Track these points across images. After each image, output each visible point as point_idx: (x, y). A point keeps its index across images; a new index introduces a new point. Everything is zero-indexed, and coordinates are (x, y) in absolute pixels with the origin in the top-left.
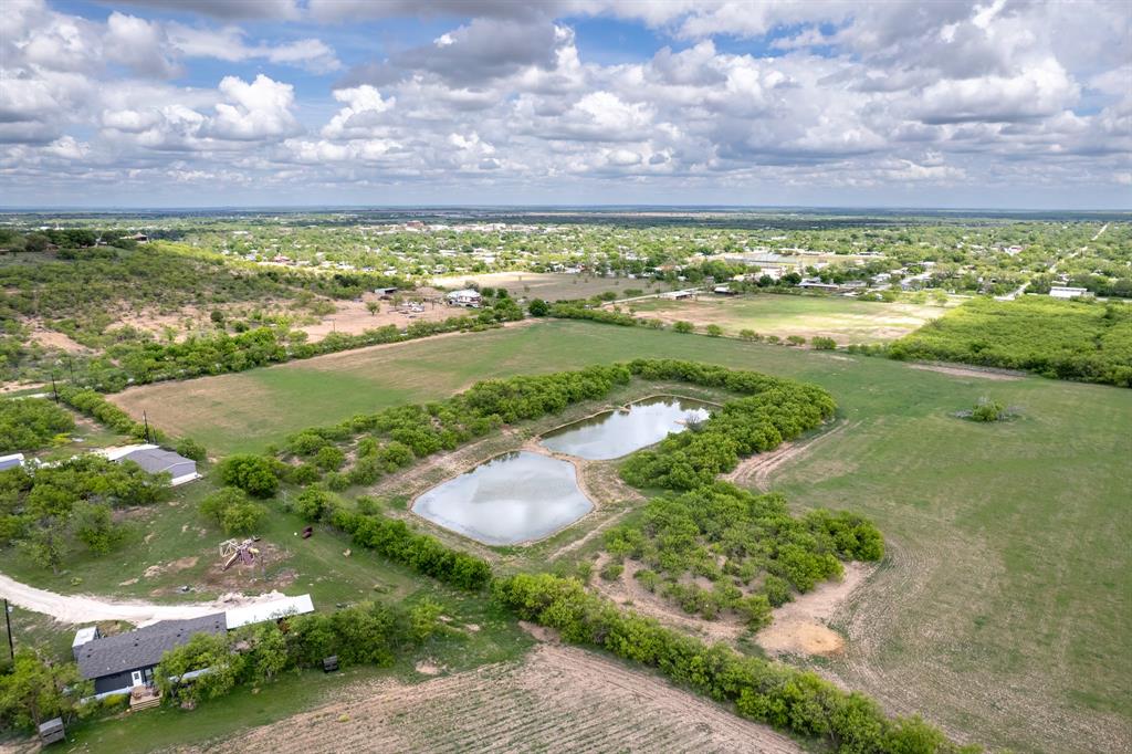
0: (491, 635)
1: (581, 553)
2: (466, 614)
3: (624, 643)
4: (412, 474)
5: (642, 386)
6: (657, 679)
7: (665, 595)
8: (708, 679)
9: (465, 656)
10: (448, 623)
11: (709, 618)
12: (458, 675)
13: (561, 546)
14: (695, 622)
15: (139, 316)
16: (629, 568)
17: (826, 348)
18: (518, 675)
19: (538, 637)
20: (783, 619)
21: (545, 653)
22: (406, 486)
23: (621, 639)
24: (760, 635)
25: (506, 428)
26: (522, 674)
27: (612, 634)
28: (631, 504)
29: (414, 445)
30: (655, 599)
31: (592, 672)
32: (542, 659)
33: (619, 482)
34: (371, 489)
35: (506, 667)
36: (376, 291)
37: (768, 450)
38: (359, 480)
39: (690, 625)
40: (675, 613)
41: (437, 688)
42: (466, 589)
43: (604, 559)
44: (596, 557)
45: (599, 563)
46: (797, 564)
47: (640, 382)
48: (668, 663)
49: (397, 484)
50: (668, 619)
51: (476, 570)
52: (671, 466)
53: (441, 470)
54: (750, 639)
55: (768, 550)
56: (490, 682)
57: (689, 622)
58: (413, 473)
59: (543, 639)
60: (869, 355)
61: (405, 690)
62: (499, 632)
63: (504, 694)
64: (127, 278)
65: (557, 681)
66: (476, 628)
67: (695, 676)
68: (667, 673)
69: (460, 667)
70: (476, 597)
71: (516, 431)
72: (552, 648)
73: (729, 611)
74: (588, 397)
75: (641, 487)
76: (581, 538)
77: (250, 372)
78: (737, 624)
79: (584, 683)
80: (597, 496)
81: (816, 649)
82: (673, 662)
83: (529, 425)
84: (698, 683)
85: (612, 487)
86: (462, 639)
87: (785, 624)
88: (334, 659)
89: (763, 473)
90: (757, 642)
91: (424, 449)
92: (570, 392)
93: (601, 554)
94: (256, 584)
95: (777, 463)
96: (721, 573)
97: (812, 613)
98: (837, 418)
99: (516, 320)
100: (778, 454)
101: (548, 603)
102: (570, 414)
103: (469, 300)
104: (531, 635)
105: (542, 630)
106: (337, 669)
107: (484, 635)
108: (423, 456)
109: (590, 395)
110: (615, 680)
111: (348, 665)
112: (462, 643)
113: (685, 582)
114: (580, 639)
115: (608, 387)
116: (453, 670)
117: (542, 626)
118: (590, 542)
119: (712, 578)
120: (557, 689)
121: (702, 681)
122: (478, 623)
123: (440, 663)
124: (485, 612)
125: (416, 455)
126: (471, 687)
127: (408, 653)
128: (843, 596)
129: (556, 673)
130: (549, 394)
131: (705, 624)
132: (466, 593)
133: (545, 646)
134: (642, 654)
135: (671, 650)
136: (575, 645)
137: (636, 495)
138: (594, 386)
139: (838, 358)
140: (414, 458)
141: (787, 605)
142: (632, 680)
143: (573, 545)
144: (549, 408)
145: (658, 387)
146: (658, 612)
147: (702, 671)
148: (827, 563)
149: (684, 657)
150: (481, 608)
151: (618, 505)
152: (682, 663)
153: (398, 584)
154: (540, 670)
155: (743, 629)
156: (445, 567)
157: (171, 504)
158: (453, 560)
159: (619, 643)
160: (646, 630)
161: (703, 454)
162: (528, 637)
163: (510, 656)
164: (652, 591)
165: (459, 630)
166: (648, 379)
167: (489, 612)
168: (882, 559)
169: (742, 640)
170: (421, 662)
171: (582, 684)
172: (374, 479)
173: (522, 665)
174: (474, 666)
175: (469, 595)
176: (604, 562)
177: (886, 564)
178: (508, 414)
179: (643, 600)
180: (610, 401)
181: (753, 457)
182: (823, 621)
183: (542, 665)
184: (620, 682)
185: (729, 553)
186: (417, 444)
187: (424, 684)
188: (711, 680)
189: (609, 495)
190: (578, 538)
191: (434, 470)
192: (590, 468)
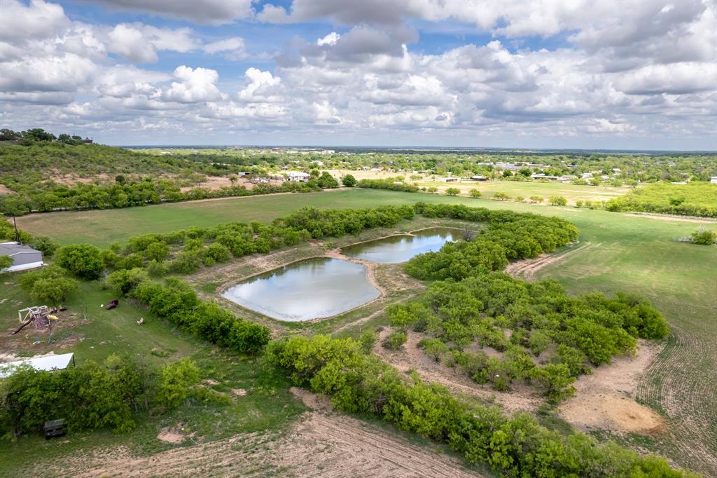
0: (257, 400)
1: (366, 327)
2: (234, 379)
3: (407, 413)
4: (227, 269)
5: (424, 221)
6: (446, 457)
7: (451, 365)
8: (512, 460)
9: (219, 423)
10: (214, 387)
11: (501, 389)
12: (203, 445)
13: (347, 322)
14: (486, 393)
15: (64, 177)
16: (412, 339)
17: (559, 204)
18: (277, 448)
19: (308, 405)
20: (583, 391)
21: (314, 423)
22: (219, 277)
23: (402, 407)
24: (561, 408)
25: (314, 242)
26: (282, 447)
27: (392, 401)
28: (414, 292)
29: (232, 247)
30: (441, 369)
31: (366, 447)
32: (309, 429)
33: (404, 276)
34: (188, 277)
35: (266, 437)
36: (239, 173)
37: (530, 257)
38: (178, 270)
39: (481, 396)
40: (463, 383)
41: (173, 461)
42: (241, 354)
43: (387, 332)
44: (380, 330)
45: (382, 335)
46: (589, 335)
47: (421, 218)
48: (460, 438)
49: (212, 275)
50: (455, 389)
51: (252, 334)
52: (451, 262)
53: (253, 267)
54: (552, 412)
55: (556, 323)
56: (241, 455)
57: (478, 392)
58: (229, 268)
59: (314, 406)
60: (592, 209)
61: (134, 462)
62: (266, 398)
63: (252, 472)
64: (64, 156)
65: (322, 457)
66: (242, 392)
67: (496, 457)
68: (460, 451)
69: (209, 435)
70: (250, 362)
71: (321, 244)
72: (322, 417)
73: (523, 382)
74: (381, 225)
75: (423, 279)
76: (367, 316)
77: (130, 209)
78: (533, 395)
79: (356, 460)
80: (384, 286)
81: (632, 426)
82: (466, 436)
83: (332, 241)
84: (499, 465)
85: (397, 280)
86: (222, 404)
87: (587, 397)
88: (59, 422)
89: (530, 272)
90: (561, 416)
91: (241, 250)
92: (366, 219)
93: (385, 328)
94: (38, 346)
95: (540, 266)
96: (510, 344)
97: (614, 387)
98: (581, 241)
99: (332, 188)
100: (539, 260)
101: (319, 365)
102: (365, 235)
103: (302, 179)
104: (301, 402)
105: (314, 396)
106: (64, 435)
107: (250, 400)
108: (240, 256)
109: (383, 223)
110: (394, 458)
111: (76, 430)
112: (220, 409)
113: (472, 351)
114: (355, 407)
115: (397, 218)
116: (200, 439)
117: (314, 392)
118: (376, 319)
119: (501, 349)
120: (320, 468)
121: (505, 464)
122: (245, 388)
123: (189, 430)
124: (256, 377)
125: (234, 256)
126: (215, 461)
127: (156, 417)
128: (641, 371)
129: (322, 447)
130: (349, 219)
131: (498, 395)
132: (242, 358)
133: (315, 415)
134: (429, 426)
135: (464, 423)
136: (349, 414)
137: (419, 285)
138: (386, 216)
139: (569, 210)
140: (232, 257)
141: (583, 377)
142: (416, 459)
143: (359, 321)
144: (350, 230)
145: (435, 222)
146: (444, 382)
147: (505, 449)
148: (619, 335)
149: (480, 430)
150: (252, 372)
151: (402, 293)
152: (478, 439)
153: (177, 348)
154: (304, 442)
155: (541, 402)
156: (224, 332)
157: (6, 283)
158: (231, 325)
159: (400, 414)
160: (434, 397)
161: (477, 255)
162: (298, 405)
163: (272, 425)
164: (437, 360)
165: (223, 394)
166: (428, 216)
167: (261, 378)
168: (666, 338)
169: (542, 413)
170: (166, 429)
171: (352, 461)
172: (192, 269)
173: (284, 435)
174: (226, 435)
175: (243, 360)
176: (388, 334)
177: (672, 341)
178: (315, 231)
179: (427, 369)
180: (398, 229)
181: (518, 262)
182: (628, 395)
183: (307, 437)
184: (400, 460)
185: (514, 326)
186: (235, 246)
187: (158, 456)
188: (516, 462)
189: (395, 285)
190: (364, 316)
191: (248, 267)
192: (379, 268)
